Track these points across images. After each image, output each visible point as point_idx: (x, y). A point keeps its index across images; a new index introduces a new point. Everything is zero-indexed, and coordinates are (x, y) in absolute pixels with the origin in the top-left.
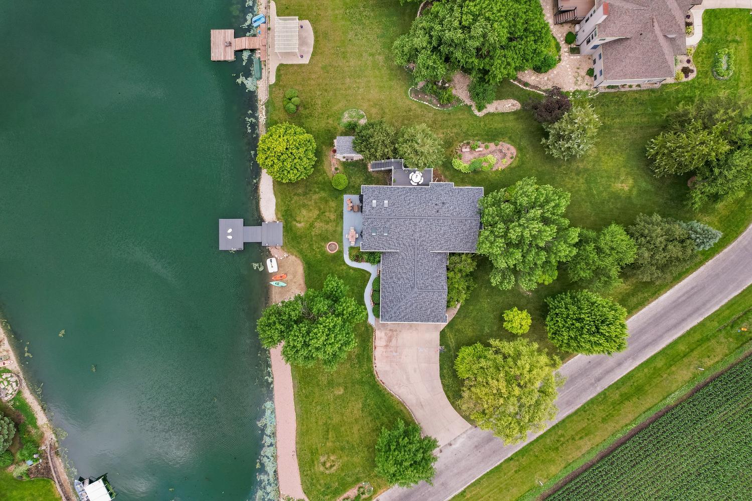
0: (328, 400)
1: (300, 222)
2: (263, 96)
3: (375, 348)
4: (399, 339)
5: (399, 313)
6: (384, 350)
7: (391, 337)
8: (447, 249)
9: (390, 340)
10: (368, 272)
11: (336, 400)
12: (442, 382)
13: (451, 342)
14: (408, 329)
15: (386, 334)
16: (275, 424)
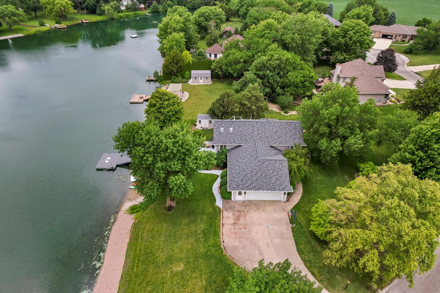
3: (223, 225)
4: (247, 218)
5: (246, 180)
10: (215, 175)
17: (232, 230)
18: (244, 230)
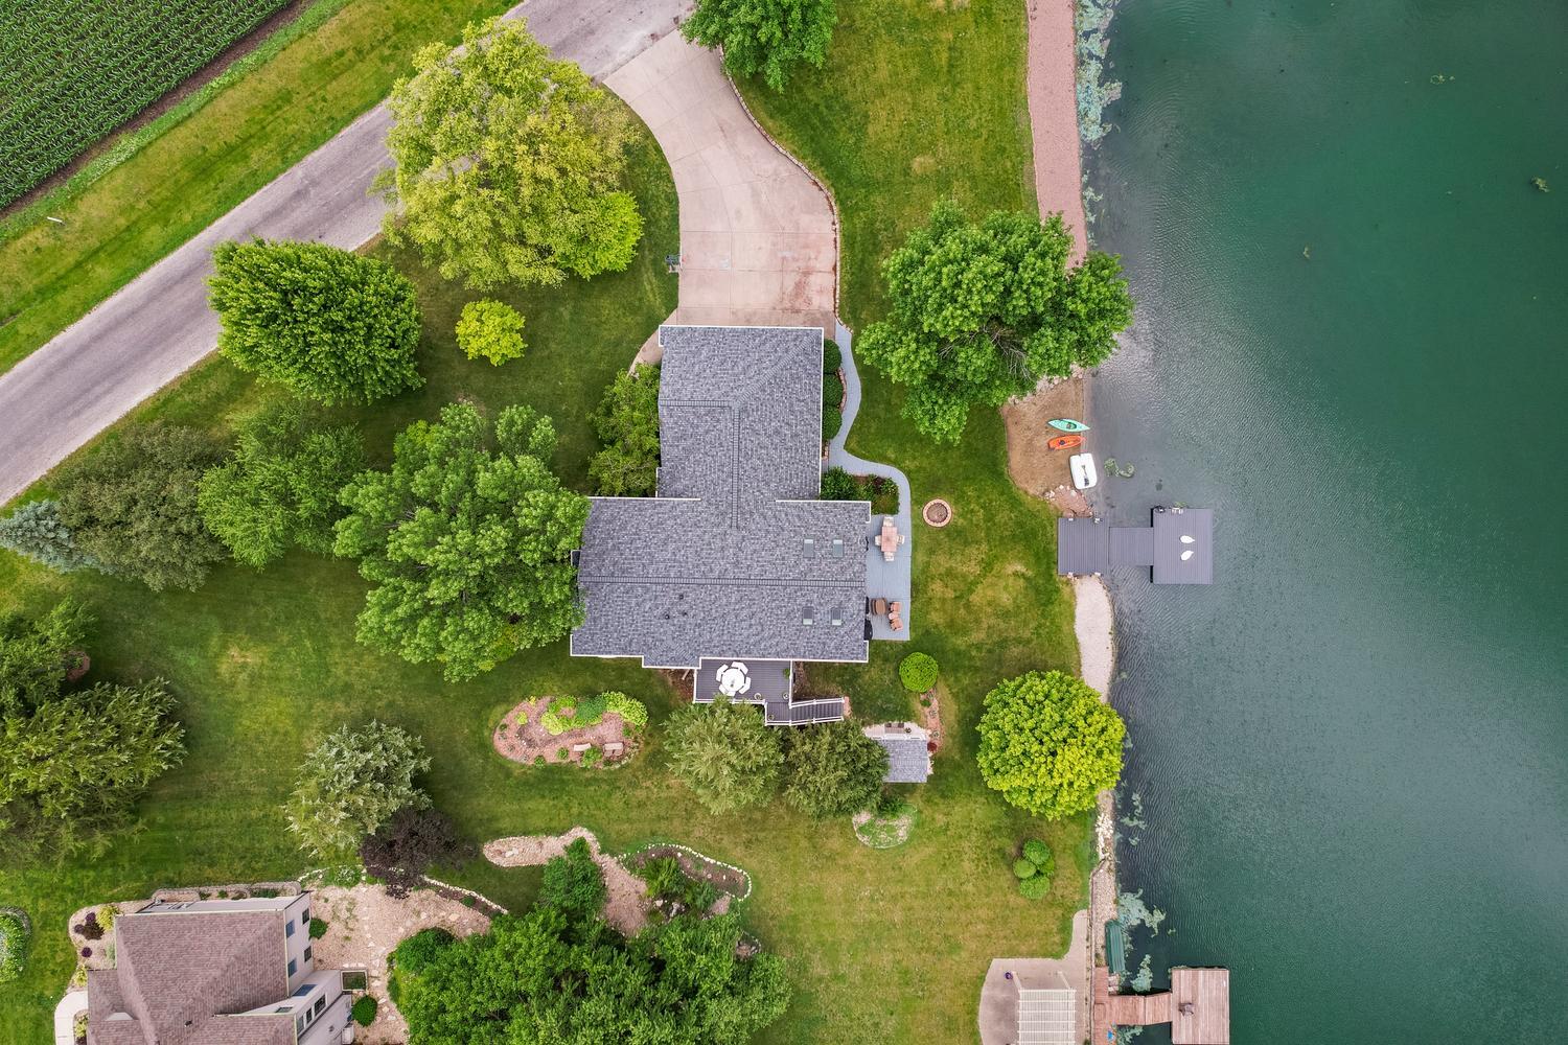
0: (950, 144)
1: (1016, 574)
2: (1105, 883)
3: (835, 269)
4: (778, 290)
5: (776, 351)
6: (812, 263)
7: (797, 295)
8: (661, 505)
9: (800, 287)
10: (852, 452)
11: (931, 143)
12: (674, 187)
13: (651, 284)
14: (755, 313)
15: (809, 302)
16: (1079, 87)
17: (813, 257)
18: (787, 254)
